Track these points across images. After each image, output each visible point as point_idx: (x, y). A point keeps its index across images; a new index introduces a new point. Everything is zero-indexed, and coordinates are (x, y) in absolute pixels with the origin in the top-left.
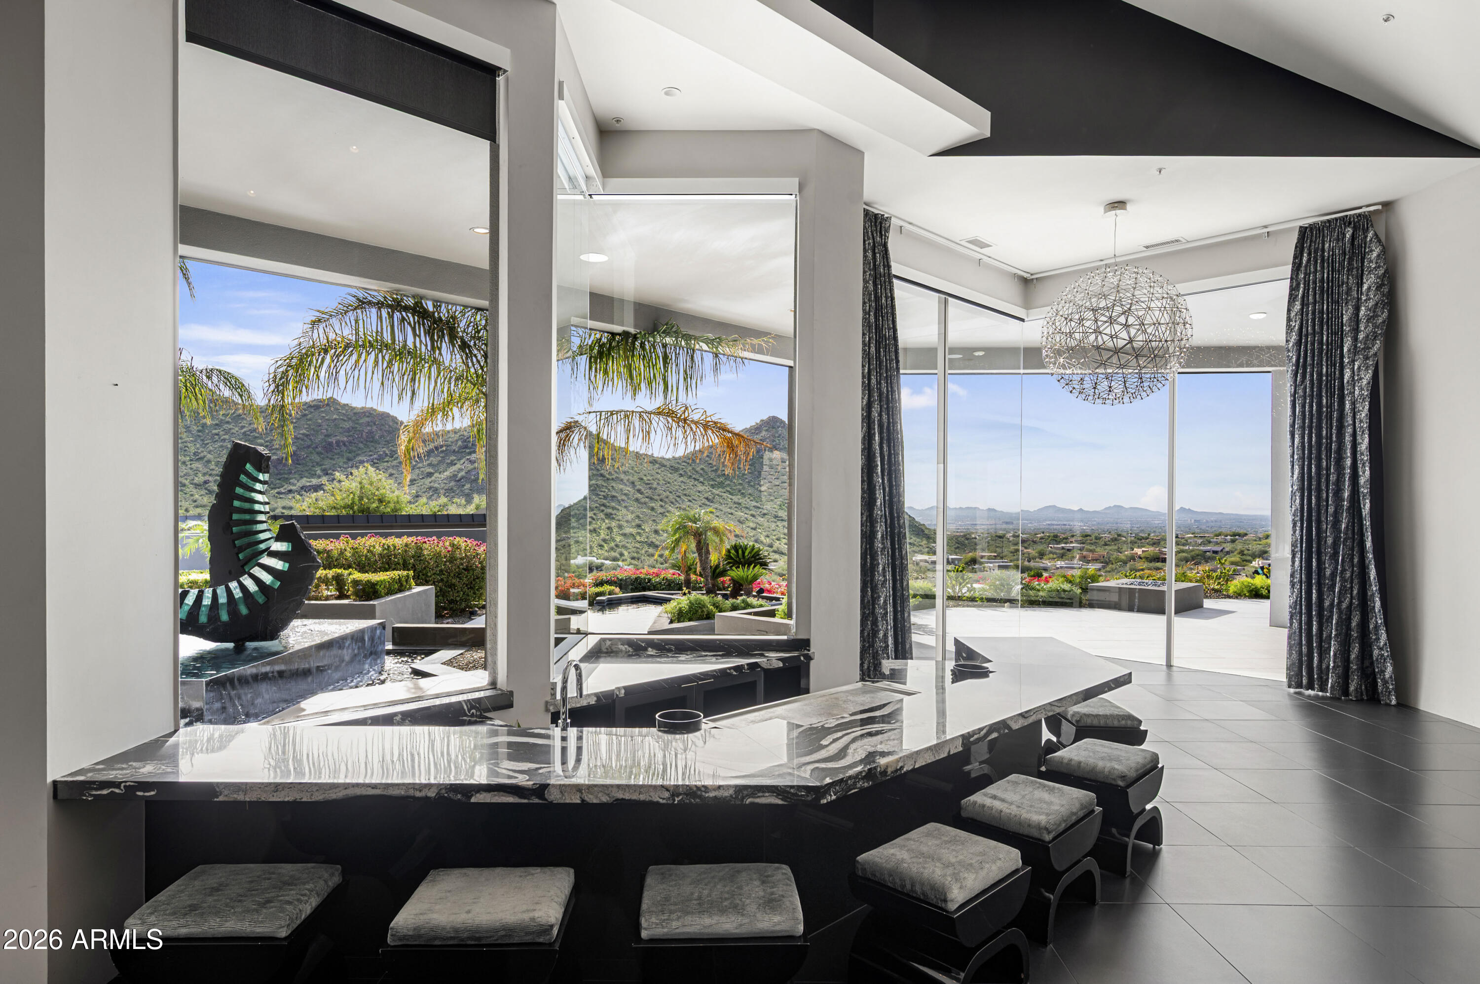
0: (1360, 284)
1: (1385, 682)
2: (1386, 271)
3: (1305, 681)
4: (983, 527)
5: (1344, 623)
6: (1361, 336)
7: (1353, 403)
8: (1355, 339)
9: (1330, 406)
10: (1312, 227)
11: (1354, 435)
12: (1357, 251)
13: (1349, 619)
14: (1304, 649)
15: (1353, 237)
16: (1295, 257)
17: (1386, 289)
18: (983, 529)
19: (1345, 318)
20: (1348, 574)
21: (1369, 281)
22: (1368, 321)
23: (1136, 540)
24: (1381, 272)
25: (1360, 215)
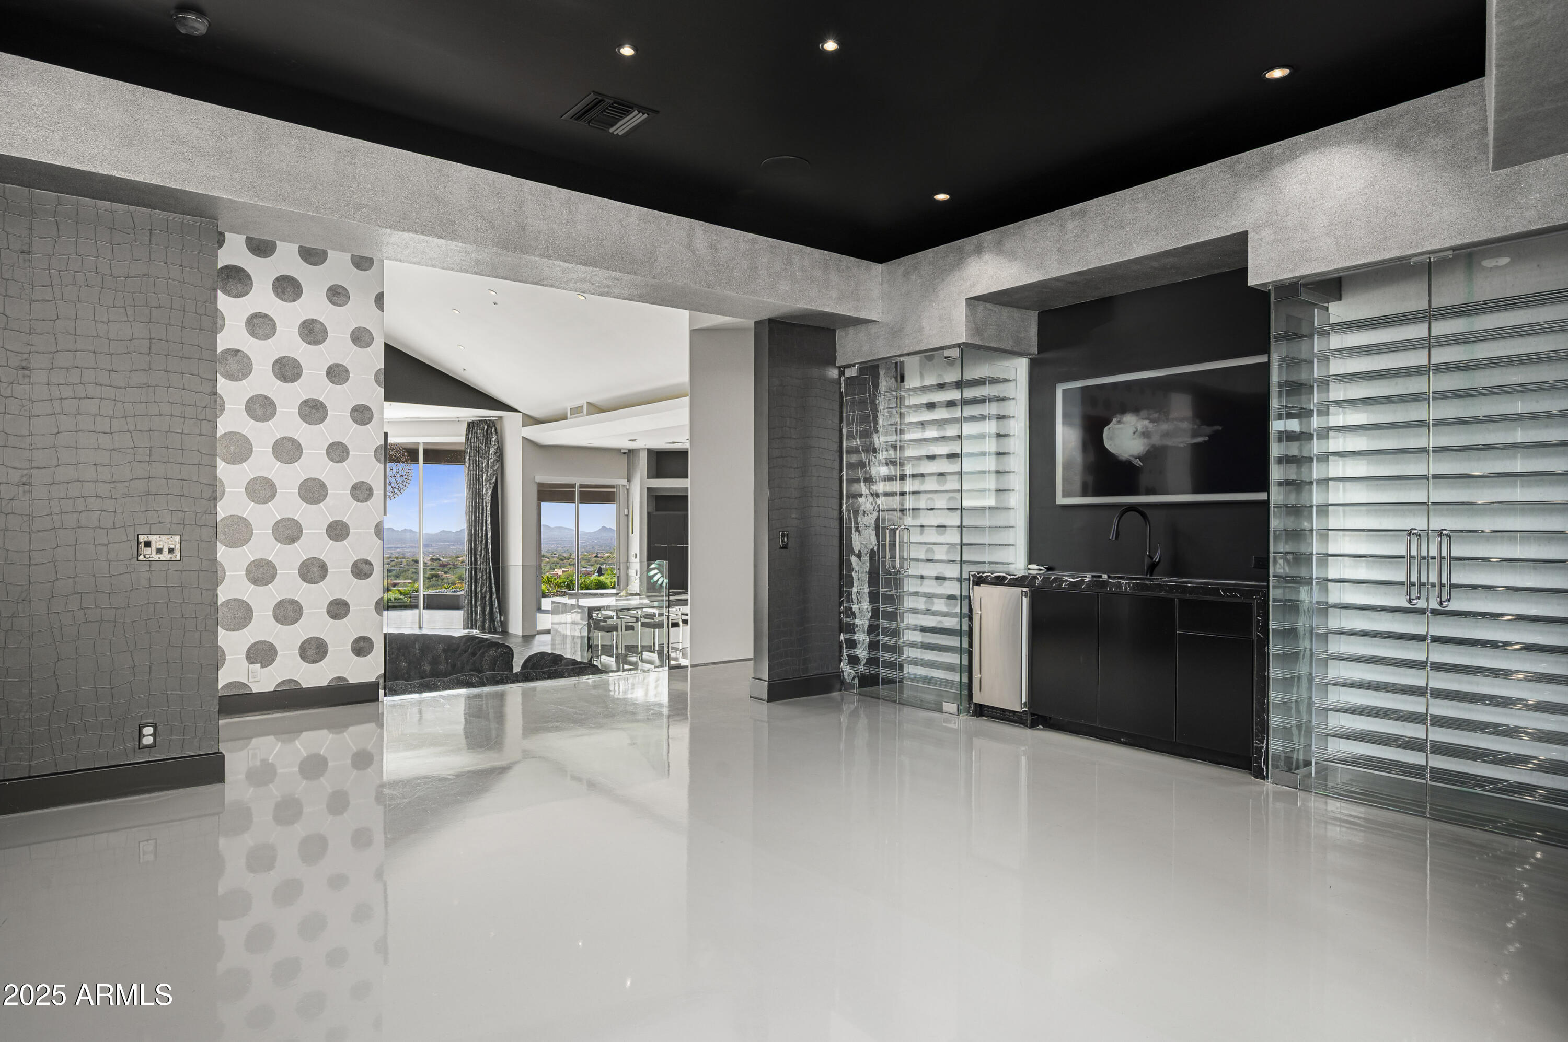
0: (489, 451)
1: (497, 622)
2: (498, 447)
3: (470, 626)
4: (398, 550)
5: (483, 598)
6: (489, 474)
7: (486, 503)
8: (487, 475)
9: (479, 503)
10: (473, 422)
11: (486, 517)
12: (488, 438)
13: (485, 597)
14: (470, 612)
15: (487, 430)
16: (466, 435)
17: (498, 455)
18: (398, 553)
19: (484, 465)
20: (485, 577)
21: (492, 450)
22: (491, 468)
23: (559, 560)
24: (496, 447)
25: (489, 420)
